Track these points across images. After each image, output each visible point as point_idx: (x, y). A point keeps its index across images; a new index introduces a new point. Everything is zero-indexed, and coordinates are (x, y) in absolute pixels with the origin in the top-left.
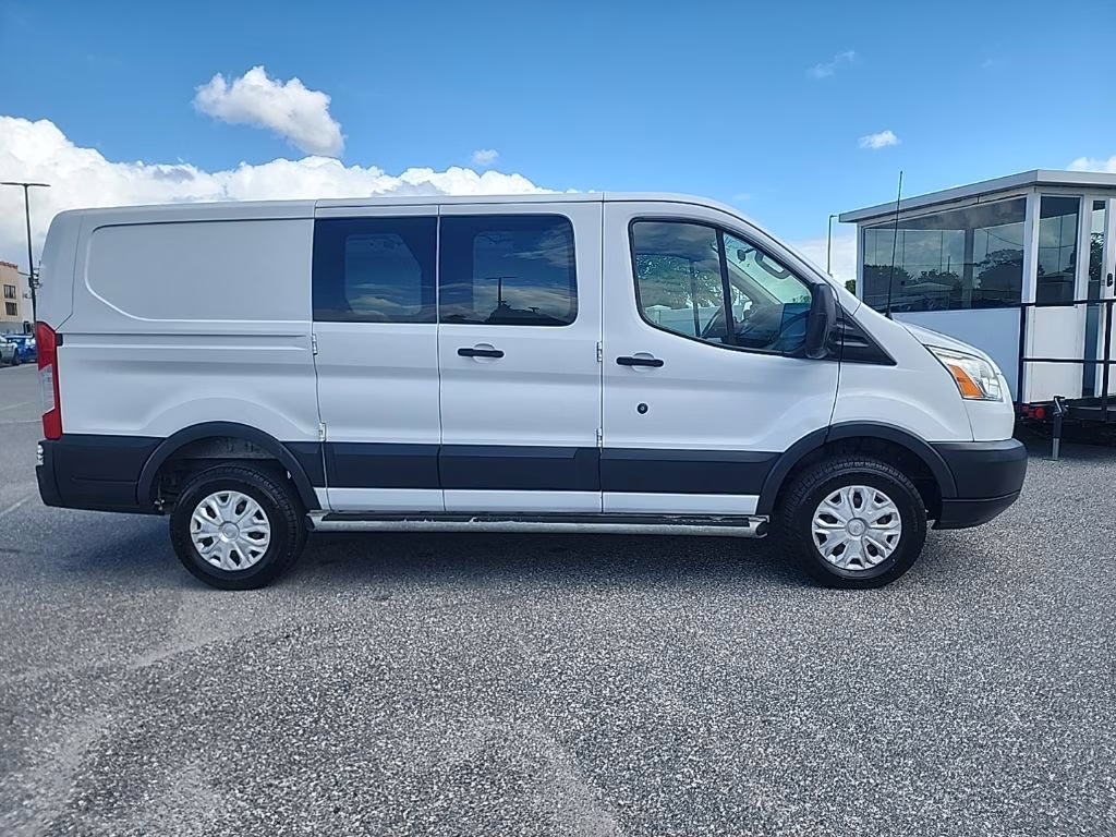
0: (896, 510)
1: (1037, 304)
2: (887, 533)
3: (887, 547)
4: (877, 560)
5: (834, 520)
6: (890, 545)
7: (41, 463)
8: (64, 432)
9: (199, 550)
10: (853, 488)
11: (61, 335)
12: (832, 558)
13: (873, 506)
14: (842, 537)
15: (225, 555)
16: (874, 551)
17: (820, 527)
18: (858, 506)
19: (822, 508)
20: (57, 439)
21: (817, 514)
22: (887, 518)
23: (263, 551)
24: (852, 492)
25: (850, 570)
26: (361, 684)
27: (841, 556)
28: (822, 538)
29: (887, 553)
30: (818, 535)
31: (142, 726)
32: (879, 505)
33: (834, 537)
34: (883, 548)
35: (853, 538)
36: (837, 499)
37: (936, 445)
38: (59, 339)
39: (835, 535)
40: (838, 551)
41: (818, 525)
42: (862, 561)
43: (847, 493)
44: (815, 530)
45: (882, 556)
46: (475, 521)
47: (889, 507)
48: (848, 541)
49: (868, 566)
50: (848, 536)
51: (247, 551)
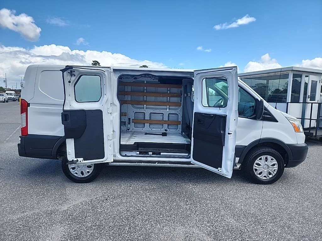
0: (277, 163)
1: (291, 103)
2: (274, 169)
3: (274, 173)
4: (271, 176)
5: (260, 165)
6: (275, 172)
7: (20, 143)
8: (28, 134)
9: (71, 171)
10: (265, 156)
11: (29, 103)
12: (259, 176)
13: (271, 161)
14: (261, 170)
15: (79, 173)
16: (270, 174)
17: (256, 167)
18: (266, 161)
19: (256, 162)
20: (26, 136)
21: (255, 163)
22: (274, 165)
23: (91, 171)
24: (265, 157)
25: (263, 179)
26: (138, 215)
27: (261, 175)
28: (256, 170)
29: (274, 174)
30: (255, 169)
31: (75, 231)
32: (272, 161)
33: (260, 170)
34: (273, 173)
35: (265, 170)
36: (261, 159)
37: (288, 145)
38: (28, 105)
39: (260, 169)
40: (260, 174)
41: (255, 166)
42: (267, 177)
43: (263, 157)
44: (254, 168)
45: (272, 175)
46: (157, 163)
47: (275, 162)
48: (263, 171)
49: (268, 178)
50: (263, 170)
51: (86, 171)
